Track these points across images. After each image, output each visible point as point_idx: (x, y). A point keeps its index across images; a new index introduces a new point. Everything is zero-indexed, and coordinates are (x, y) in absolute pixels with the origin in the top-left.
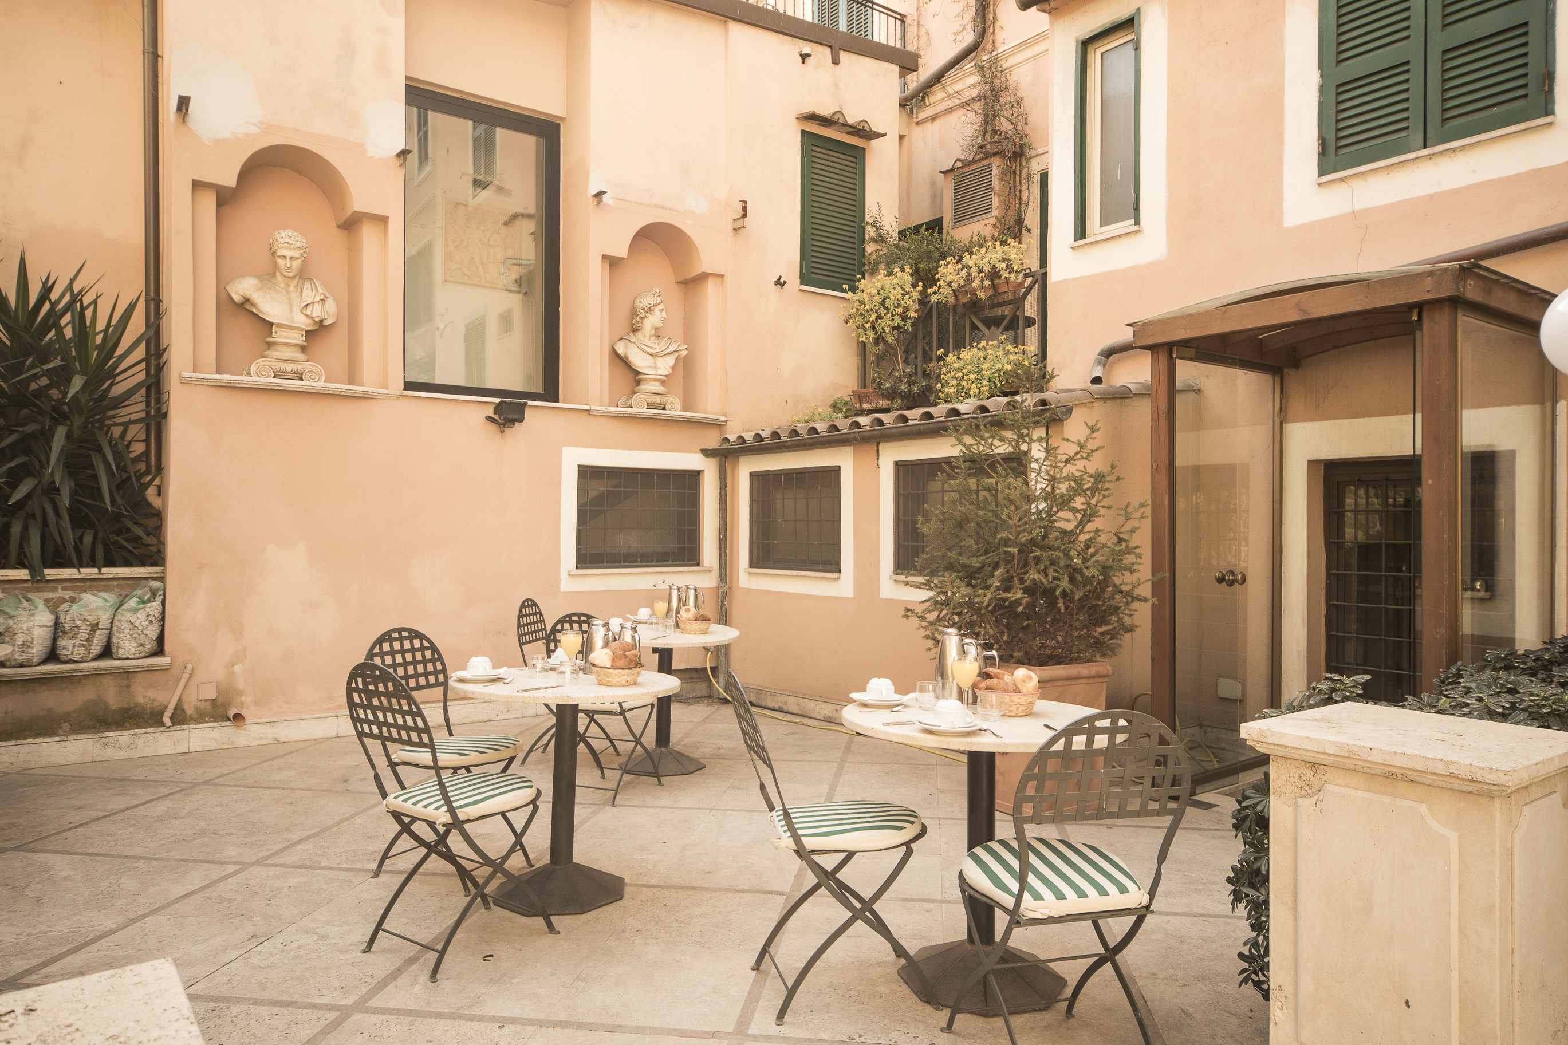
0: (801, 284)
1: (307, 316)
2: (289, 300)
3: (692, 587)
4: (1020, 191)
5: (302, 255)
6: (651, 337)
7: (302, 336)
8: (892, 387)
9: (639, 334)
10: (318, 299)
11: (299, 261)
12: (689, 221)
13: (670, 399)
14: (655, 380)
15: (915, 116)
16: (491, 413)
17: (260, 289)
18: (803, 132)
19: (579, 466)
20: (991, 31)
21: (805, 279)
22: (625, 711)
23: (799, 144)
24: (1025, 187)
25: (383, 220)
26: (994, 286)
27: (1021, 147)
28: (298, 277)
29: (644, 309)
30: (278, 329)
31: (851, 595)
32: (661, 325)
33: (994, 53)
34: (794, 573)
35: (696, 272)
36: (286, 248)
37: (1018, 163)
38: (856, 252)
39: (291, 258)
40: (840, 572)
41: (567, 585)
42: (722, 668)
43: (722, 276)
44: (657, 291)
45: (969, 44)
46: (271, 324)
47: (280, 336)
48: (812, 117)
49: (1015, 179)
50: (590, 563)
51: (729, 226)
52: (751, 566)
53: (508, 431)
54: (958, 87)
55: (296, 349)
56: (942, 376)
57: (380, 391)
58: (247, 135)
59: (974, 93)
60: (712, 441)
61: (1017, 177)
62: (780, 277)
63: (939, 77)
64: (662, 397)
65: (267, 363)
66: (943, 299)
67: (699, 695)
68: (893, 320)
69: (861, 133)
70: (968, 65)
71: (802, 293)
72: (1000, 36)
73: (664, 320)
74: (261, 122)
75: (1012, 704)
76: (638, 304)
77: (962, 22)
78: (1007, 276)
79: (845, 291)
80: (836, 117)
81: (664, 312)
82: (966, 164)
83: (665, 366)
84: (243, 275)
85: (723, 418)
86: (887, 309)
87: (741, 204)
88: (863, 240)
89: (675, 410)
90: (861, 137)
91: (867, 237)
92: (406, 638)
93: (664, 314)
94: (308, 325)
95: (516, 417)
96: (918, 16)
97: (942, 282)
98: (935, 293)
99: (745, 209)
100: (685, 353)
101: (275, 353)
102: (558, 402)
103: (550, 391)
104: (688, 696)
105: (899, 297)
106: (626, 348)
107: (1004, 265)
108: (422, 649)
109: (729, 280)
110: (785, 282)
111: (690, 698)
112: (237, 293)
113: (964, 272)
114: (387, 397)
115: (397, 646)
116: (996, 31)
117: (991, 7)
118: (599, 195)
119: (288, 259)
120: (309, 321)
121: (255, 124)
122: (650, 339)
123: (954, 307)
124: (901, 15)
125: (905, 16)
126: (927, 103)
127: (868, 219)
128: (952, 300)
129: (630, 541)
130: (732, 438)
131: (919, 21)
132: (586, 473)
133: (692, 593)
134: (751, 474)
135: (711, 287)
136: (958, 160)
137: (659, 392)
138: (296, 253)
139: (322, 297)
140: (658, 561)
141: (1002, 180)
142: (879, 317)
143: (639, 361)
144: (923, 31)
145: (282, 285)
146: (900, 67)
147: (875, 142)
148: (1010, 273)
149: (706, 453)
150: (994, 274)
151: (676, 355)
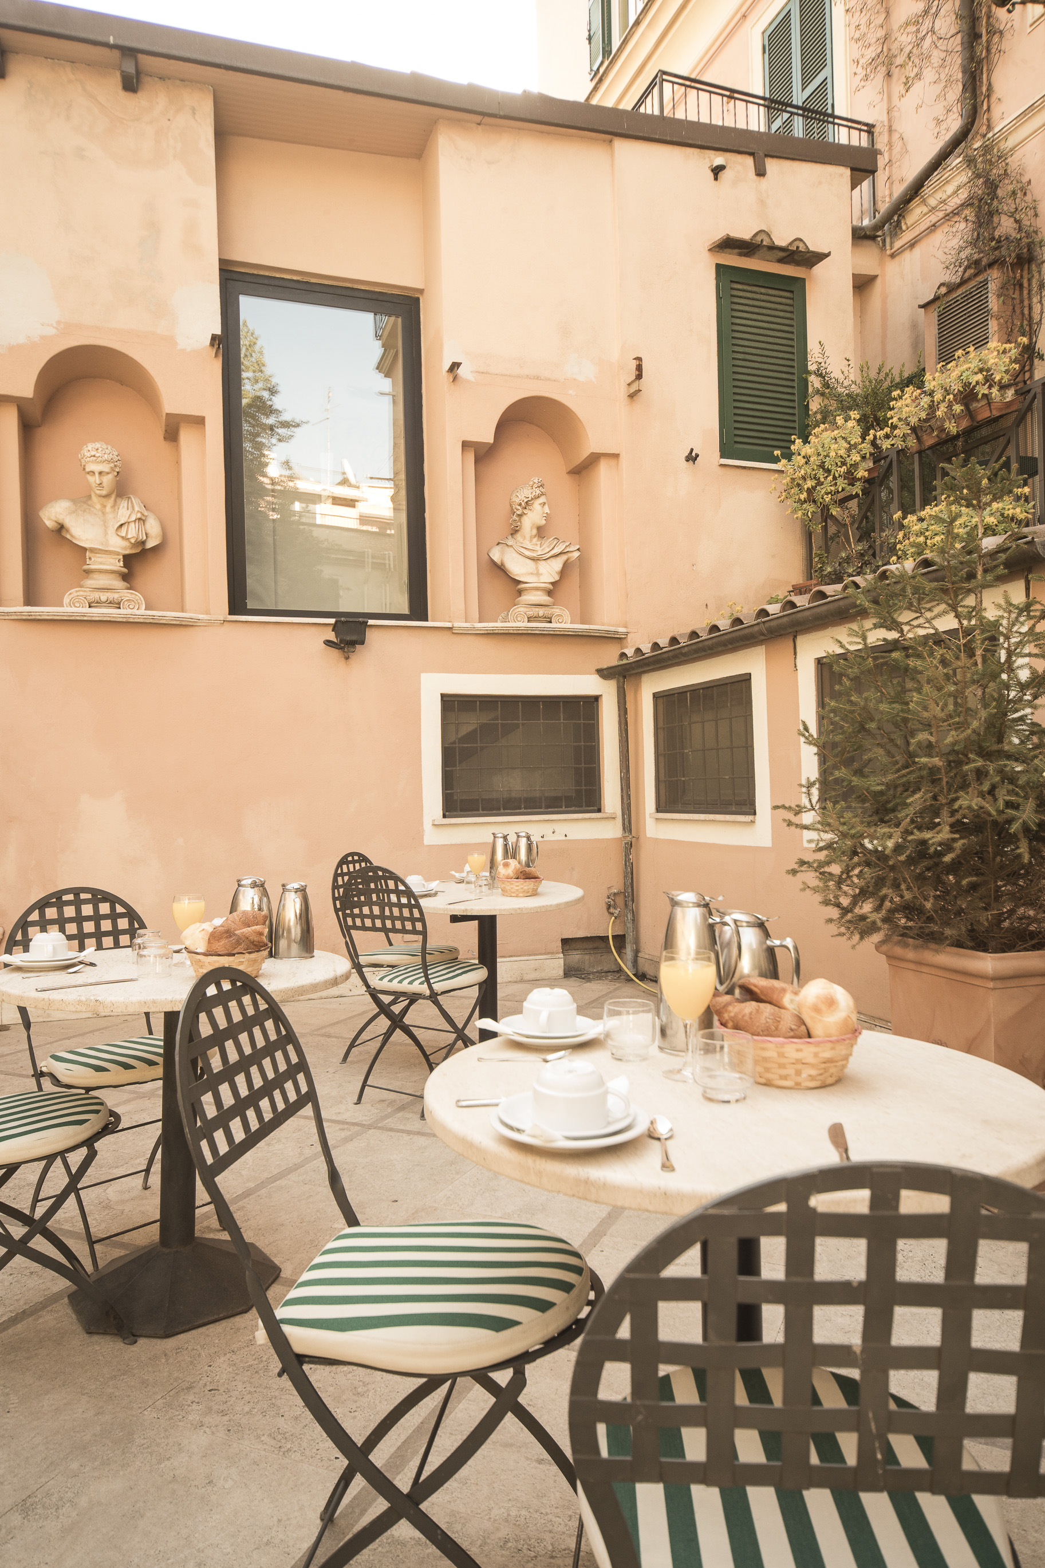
0: (722, 457)
1: (123, 537)
2: (105, 521)
3: (523, 834)
4: (1030, 308)
5: (112, 469)
6: (532, 538)
7: (119, 561)
8: (835, 571)
9: (518, 536)
10: (133, 518)
11: (110, 476)
12: (571, 392)
13: (556, 611)
14: (537, 589)
15: (888, 247)
16: (332, 636)
17: (74, 512)
18: (718, 266)
19: (443, 696)
20: (985, 107)
21: (727, 450)
22: (437, 994)
23: (713, 283)
24: (1035, 300)
25: (199, 421)
26: (969, 413)
27: (1030, 246)
28: (113, 496)
29: (520, 505)
30: (91, 555)
31: (769, 844)
32: (544, 522)
33: (990, 135)
34: (702, 817)
35: (585, 454)
36: (92, 462)
37: (1025, 273)
38: (796, 411)
39: (100, 473)
40: (755, 813)
41: (432, 837)
42: (629, 938)
43: (616, 456)
44: (536, 481)
45: (955, 133)
46: (85, 549)
47: (96, 563)
48: (728, 244)
49: (1021, 293)
50: (461, 810)
51: (622, 392)
52: (658, 811)
53: (353, 656)
54: (940, 195)
55: (113, 576)
56: (898, 546)
57: (201, 616)
58: (42, 337)
59: (963, 195)
60: (610, 657)
61: (1025, 292)
62: (692, 450)
63: (916, 189)
64: (546, 608)
65: (81, 593)
66: (900, 444)
67: (606, 969)
68: (836, 484)
69: (796, 257)
70: (955, 161)
71: (724, 469)
72: (996, 112)
73: (548, 517)
74: (59, 322)
75: (782, 1061)
76: (514, 500)
77: (945, 103)
78: (986, 392)
79: (776, 460)
80: (759, 239)
81: (546, 507)
82: (952, 288)
83: (550, 572)
84: (56, 498)
85: (622, 630)
86: (829, 471)
87: (635, 363)
88: (804, 394)
89: (565, 621)
90: (798, 263)
91: (810, 390)
92: (86, 902)
93: (547, 509)
94: (125, 548)
95: (354, 638)
96: (890, 120)
97: (895, 420)
98: (887, 436)
99: (639, 368)
100: (576, 554)
101: (91, 582)
102: (426, 620)
103: (419, 608)
104: (591, 970)
105: (842, 452)
106: (502, 553)
107: (980, 377)
108: (114, 916)
109: (624, 459)
110: (697, 456)
111: (593, 973)
112: (49, 519)
113: (925, 401)
114: (210, 624)
115: (69, 912)
116: (992, 107)
117: (985, 76)
118: (455, 366)
119: (97, 475)
120: (125, 544)
121: (52, 325)
122: (531, 541)
123: (920, 452)
124: (866, 125)
125: (873, 126)
126: (904, 227)
127: (812, 367)
128: (912, 442)
129: (513, 783)
130: (630, 652)
131: (890, 127)
132: (452, 704)
133: (523, 842)
134: (654, 695)
135: (604, 470)
136: (942, 284)
137: (542, 603)
138: (106, 468)
139: (139, 516)
140: (547, 807)
141: (999, 296)
142: (820, 483)
143: (518, 567)
144: (896, 136)
145: (98, 506)
146: (852, 169)
147: (819, 269)
148: (990, 387)
149: (605, 673)
150: (967, 395)
151: (564, 558)
